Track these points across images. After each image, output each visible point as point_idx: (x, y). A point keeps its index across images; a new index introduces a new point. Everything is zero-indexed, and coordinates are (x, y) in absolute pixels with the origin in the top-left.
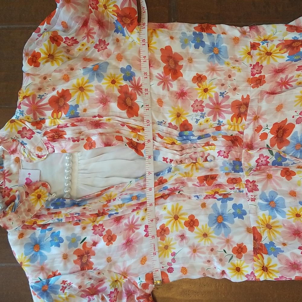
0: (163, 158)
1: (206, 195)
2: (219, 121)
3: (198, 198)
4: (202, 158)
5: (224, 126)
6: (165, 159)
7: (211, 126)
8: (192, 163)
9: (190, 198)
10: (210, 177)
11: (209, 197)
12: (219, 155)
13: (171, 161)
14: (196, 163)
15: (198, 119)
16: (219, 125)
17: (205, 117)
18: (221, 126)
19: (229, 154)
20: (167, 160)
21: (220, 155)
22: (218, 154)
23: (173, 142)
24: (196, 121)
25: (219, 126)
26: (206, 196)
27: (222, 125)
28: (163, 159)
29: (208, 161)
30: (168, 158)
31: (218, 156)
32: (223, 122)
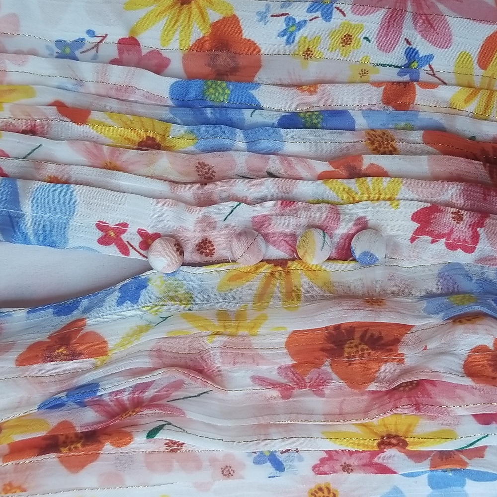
0: (101, 226)
1: (328, 452)
2: (411, 54)
3: (279, 466)
4: (327, 239)
5: (432, 86)
6: (112, 234)
7: (364, 73)
8: (269, 261)
9: (228, 472)
10: (357, 335)
11: (345, 460)
12: (418, 233)
13: (147, 240)
14: (293, 265)
15: (298, 20)
16: (406, 78)
17: (336, 14)
18: (417, 87)
19: (480, 230)
20: (125, 237)
21: (429, 233)
22: (416, 225)
23: (148, 137)
24: (285, 27)
25: (406, 84)
26: (325, 455)
27: (424, 76)
28: (100, 234)
29: (354, 260)
30: (125, 225)
31: (413, 239)
32: (433, 63)
